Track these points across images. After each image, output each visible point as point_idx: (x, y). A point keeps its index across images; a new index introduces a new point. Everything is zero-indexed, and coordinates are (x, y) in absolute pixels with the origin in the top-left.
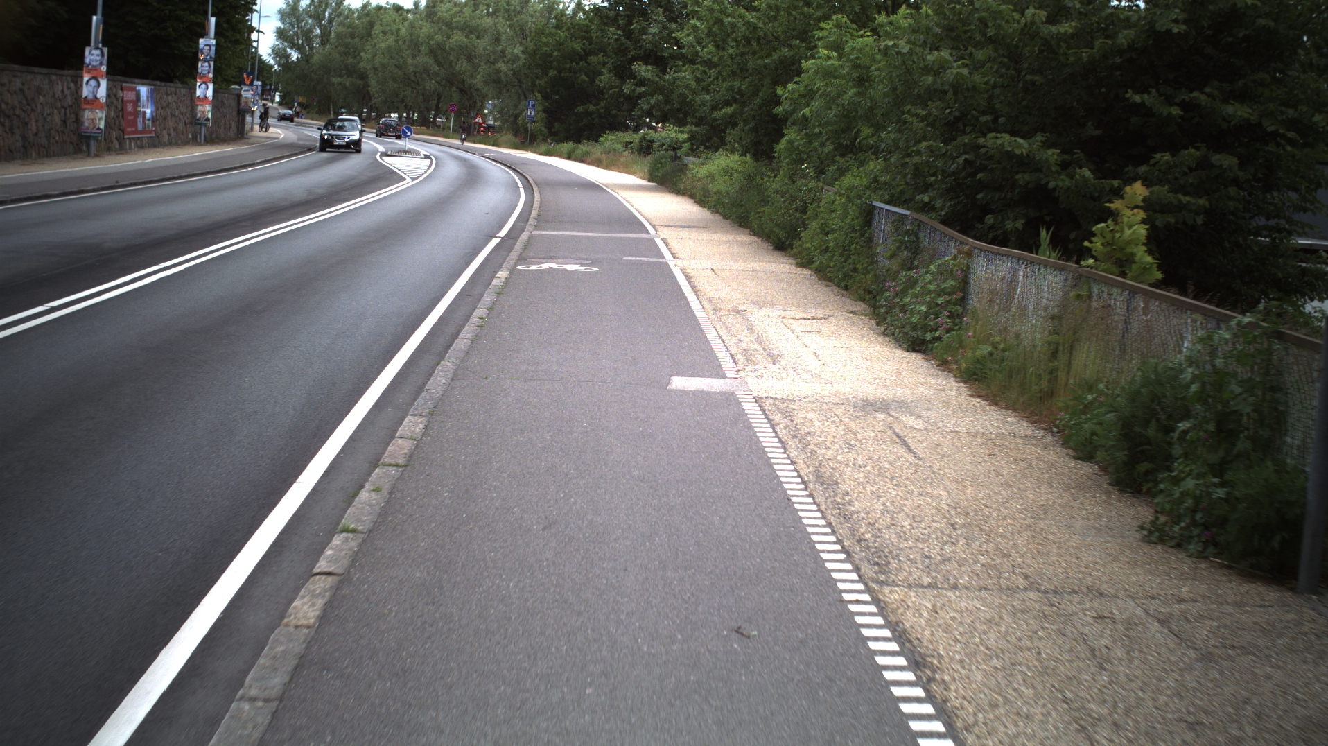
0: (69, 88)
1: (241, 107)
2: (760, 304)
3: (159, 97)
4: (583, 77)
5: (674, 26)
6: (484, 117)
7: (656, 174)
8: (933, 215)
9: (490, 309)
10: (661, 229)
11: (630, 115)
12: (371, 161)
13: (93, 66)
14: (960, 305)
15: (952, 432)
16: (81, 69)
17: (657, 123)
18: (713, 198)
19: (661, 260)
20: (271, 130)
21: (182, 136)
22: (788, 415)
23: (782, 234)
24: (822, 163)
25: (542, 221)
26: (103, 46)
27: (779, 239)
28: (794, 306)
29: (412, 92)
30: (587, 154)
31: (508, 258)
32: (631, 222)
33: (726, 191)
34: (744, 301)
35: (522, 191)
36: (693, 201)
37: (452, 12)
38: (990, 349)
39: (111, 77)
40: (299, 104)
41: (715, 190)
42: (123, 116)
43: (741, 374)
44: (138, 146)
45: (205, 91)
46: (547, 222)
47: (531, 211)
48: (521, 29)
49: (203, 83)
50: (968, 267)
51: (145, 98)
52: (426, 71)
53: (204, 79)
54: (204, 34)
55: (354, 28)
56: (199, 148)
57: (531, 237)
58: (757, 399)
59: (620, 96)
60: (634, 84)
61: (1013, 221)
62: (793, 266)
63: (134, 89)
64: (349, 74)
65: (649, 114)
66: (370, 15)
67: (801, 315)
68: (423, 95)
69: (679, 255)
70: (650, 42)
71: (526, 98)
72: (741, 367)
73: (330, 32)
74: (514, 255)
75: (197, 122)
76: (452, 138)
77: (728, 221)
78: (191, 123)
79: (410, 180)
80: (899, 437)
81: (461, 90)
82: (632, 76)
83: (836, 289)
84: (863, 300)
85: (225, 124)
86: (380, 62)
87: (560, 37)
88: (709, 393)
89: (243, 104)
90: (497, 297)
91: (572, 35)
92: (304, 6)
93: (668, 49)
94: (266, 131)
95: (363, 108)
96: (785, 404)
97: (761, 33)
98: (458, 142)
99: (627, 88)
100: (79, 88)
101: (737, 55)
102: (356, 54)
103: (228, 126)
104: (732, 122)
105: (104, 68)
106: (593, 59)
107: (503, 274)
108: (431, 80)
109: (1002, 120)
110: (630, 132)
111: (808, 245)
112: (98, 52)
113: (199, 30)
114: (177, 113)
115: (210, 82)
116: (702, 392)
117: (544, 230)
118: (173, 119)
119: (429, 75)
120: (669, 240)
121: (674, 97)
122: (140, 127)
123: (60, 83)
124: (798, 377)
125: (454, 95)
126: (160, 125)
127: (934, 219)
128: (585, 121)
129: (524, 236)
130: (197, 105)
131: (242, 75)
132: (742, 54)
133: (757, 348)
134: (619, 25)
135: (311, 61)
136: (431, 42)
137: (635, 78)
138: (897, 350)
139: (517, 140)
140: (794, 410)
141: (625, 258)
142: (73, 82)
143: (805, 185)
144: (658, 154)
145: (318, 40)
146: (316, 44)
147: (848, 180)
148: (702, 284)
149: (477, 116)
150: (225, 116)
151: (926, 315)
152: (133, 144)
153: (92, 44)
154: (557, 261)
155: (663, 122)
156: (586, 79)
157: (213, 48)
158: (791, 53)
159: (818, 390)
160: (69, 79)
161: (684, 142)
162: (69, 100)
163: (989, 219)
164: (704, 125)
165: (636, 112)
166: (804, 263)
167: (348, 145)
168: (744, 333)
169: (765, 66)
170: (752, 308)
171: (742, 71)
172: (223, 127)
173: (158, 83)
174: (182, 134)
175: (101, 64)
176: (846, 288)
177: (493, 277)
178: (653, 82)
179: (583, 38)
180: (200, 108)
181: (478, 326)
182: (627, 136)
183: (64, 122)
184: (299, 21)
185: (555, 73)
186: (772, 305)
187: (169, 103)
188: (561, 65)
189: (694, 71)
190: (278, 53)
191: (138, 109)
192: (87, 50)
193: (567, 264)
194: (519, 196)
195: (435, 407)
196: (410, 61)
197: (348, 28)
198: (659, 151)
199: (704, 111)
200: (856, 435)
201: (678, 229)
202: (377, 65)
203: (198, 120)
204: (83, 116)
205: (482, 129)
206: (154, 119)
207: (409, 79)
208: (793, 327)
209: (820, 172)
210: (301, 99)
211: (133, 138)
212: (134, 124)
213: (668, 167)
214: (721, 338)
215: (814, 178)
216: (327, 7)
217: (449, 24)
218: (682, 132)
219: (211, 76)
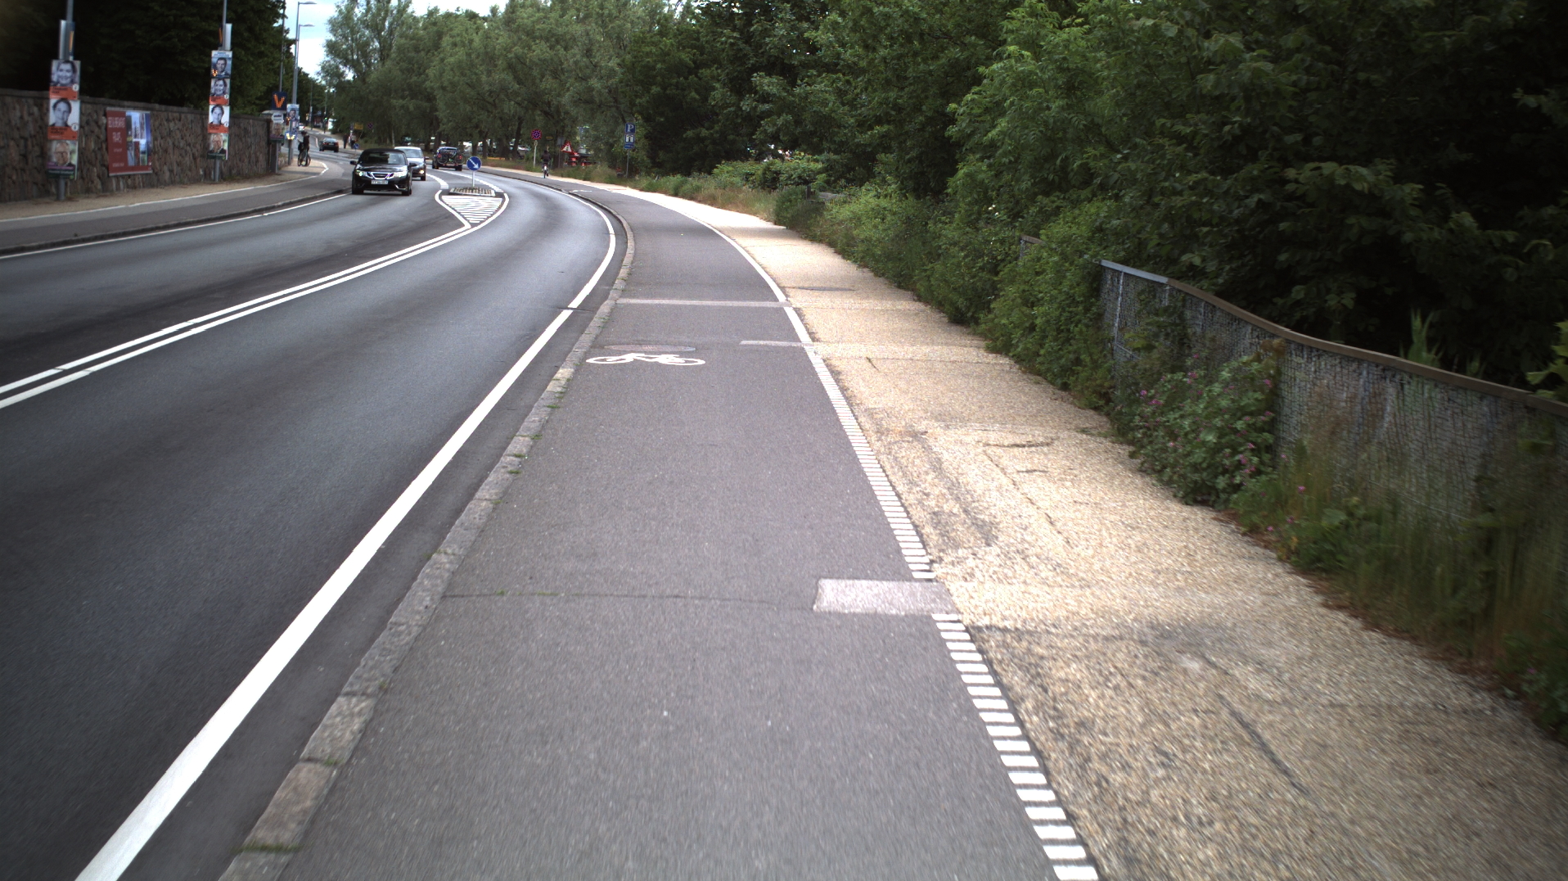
0: (30, 114)
1: (271, 135)
2: (947, 419)
3: (157, 123)
4: (693, 94)
5: (806, 25)
6: (575, 147)
7: (785, 214)
8: (1205, 283)
9: (536, 437)
10: (792, 292)
11: (752, 141)
12: (426, 201)
13: (62, 85)
14: (1269, 432)
15: (1332, 705)
16: (48, 89)
17: (785, 151)
18: (861, 248)
19: (794, 344)
20: (313, 163)
21: (189, 173)
22: (1035, 673)
23: (961, 302)
24: (1017, 202)
25: (634, 284)
26: (75, 59)
27: (957, 309)
28: (996, 421)
29: (488, 117)
30: (698, 189)
31: (577, 345)
32: (751, 283)
33: (878, 240)
34: (922, 414)
35: (613, 239)
36: (832, 250)
37: (534, 19)
38: (1343, 517)
39: (87, 98)
40: (356, 132)
41: (862, 237)
42: (107, 149)
43: (938, 570)
44: (128, 187)
45: (220, 115)
46: (639, 284)
47: (620, 268)
48: (618, 38)
49: (217, 105)
50: (1279, 372)
51: (138, 125)
52: (504, 89)
53: (219, 101)
54: (218, 45)
55: (418, 40)
56: (211, 187)
57: (615, 309)
58: (974, 633)
59: (737, 116)
60: (755, 100)
61: (1338, 295)
62: (982, 351)
63: (122, 115)
64: (414, 96)
65: (775, 138)
66: (438, 24)
67: (1011, 439)
68: (501, 119)
69: (819, 335)
70: (775, 47)
71: (624, 121)
72: (935, 553)
73: (391, 45)
74: (586, 339)
75: (209, 155)
76: (535, 171)
77: (881, 279)
78: (202, 156)
79: (469, 226)
80: (1245, 725)
81: (546, 114)
82: (752, 90)
83: (1051, 389)
84: (1096, 409)
85: (250, 157)
86: (449, 80)
87: (666, 46)
88: (887, 619)
89: (274, 132)
90: (550, 414)
91: (680, 43)
92: (359, 15)
93: (797, 56)
94: (307, 165)
95: (430, 136)
96: (1025, 644)
97: (925, 27)
98: (541, 176)
99: (746, 105)
100: (44, 114)
101: (892, 59)
102: (421, 70)
103: (253, 159)
104: (884, 145)
105: (76, 88)
106: (705, 72)
107: (564, 373)
108: (510, 100)
109: (1317, 141)
110: (751, 161)
111: (1004, 321)
112: (68, 67)
113: (212, 39)
114: (182, 144)
115: (225, 105)
116: (875, 616)
117: (634, 297)
118: (177, 151)
119: (507, 96)
120: (805, 311)
121: (807, 116)
122: (131, 162)
123: (17, 107)
124: (1032, 571)
125: (537, 118)
126: (159, 159)
127: (1207, 290)
128: (696, 148)
129: (605, 308)
130: (210, 134)
131: (272, 96)
132: (900, 57)
133: (955, 511)
134: (735, 26)
135: (367, 80)
136: (510, 56)
137: (756, 93)
138: (1168, 503)
139: (614, 173)
140: (1042, 658)
141: (744, 342)
142: (36, 105)
143: (991, 236)
144: (786, 190)
145: (376, 56)
146: (375, 59)
147: (1059, 229)
148: (857, 386)
149: (565, 144)
150: (249, 147)
151: (1216, 449)
152: (121, 183)
153: (61, 56)
154: (646, 348)
155: (792, 149)
156: (697, 97)
157: (229, 63)
158: (966, 54)
159: (1073, 606)
160: (31, 101)
161: (820, 172)
162: (31, 129)
163: (1298, 292)
164: (844, 152)
165: (757, 136)
166: (1000, 345)
167: (391, 184)
168: (929, 478)
169: (930, 73)
170: (935, 428)
171: (900, 79)
172: (246, 160)
173: (157, 106)
174: (190, 170)
175: (72, 82)
176: (1065, 387)
177: (551, 377)
178: (779, 98)
179: (693, 47)
180: (213, 137)
181: (511, 472)
182: (747, 167)
183: (24, 156)
184: (353, 32)
185: (659, 89)
186: (964, 421)
187: (170, 131)
188: (666, 80)
189: (834, 82)
190: (329, 71)
191: (129, 139)
192: (55, 64)
193: (660, 353)
194: (608, 247)
195: (396, 670)
196: (484, 78)
197: (412, 39)
198: (787, 185)
199: (845, 134)
200: (1167, 725)
201: (816, 293)
202: (446, 84)
203: (212, 152)
204: (50, 149)
205: (574, 160)
206: (150, 151)
207: (484, 100)
208: (1004, 462)
209: (1015, 215)
210: (356, 126)
211: (123, 177)
212: (124, 158)
213: (800, 206)
214: (894, 488)
215: (1007, 224)
216: (386, 15)
217: (530, 34)
218: (817, 161)
219: (227, 97)
